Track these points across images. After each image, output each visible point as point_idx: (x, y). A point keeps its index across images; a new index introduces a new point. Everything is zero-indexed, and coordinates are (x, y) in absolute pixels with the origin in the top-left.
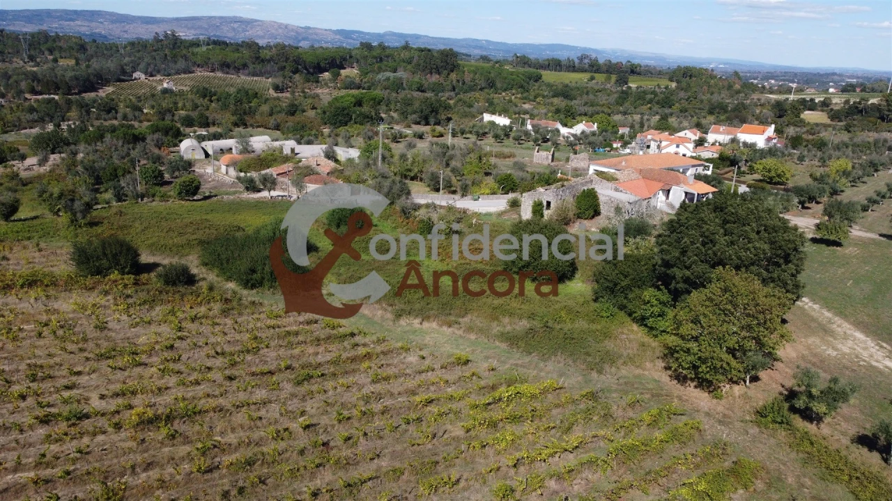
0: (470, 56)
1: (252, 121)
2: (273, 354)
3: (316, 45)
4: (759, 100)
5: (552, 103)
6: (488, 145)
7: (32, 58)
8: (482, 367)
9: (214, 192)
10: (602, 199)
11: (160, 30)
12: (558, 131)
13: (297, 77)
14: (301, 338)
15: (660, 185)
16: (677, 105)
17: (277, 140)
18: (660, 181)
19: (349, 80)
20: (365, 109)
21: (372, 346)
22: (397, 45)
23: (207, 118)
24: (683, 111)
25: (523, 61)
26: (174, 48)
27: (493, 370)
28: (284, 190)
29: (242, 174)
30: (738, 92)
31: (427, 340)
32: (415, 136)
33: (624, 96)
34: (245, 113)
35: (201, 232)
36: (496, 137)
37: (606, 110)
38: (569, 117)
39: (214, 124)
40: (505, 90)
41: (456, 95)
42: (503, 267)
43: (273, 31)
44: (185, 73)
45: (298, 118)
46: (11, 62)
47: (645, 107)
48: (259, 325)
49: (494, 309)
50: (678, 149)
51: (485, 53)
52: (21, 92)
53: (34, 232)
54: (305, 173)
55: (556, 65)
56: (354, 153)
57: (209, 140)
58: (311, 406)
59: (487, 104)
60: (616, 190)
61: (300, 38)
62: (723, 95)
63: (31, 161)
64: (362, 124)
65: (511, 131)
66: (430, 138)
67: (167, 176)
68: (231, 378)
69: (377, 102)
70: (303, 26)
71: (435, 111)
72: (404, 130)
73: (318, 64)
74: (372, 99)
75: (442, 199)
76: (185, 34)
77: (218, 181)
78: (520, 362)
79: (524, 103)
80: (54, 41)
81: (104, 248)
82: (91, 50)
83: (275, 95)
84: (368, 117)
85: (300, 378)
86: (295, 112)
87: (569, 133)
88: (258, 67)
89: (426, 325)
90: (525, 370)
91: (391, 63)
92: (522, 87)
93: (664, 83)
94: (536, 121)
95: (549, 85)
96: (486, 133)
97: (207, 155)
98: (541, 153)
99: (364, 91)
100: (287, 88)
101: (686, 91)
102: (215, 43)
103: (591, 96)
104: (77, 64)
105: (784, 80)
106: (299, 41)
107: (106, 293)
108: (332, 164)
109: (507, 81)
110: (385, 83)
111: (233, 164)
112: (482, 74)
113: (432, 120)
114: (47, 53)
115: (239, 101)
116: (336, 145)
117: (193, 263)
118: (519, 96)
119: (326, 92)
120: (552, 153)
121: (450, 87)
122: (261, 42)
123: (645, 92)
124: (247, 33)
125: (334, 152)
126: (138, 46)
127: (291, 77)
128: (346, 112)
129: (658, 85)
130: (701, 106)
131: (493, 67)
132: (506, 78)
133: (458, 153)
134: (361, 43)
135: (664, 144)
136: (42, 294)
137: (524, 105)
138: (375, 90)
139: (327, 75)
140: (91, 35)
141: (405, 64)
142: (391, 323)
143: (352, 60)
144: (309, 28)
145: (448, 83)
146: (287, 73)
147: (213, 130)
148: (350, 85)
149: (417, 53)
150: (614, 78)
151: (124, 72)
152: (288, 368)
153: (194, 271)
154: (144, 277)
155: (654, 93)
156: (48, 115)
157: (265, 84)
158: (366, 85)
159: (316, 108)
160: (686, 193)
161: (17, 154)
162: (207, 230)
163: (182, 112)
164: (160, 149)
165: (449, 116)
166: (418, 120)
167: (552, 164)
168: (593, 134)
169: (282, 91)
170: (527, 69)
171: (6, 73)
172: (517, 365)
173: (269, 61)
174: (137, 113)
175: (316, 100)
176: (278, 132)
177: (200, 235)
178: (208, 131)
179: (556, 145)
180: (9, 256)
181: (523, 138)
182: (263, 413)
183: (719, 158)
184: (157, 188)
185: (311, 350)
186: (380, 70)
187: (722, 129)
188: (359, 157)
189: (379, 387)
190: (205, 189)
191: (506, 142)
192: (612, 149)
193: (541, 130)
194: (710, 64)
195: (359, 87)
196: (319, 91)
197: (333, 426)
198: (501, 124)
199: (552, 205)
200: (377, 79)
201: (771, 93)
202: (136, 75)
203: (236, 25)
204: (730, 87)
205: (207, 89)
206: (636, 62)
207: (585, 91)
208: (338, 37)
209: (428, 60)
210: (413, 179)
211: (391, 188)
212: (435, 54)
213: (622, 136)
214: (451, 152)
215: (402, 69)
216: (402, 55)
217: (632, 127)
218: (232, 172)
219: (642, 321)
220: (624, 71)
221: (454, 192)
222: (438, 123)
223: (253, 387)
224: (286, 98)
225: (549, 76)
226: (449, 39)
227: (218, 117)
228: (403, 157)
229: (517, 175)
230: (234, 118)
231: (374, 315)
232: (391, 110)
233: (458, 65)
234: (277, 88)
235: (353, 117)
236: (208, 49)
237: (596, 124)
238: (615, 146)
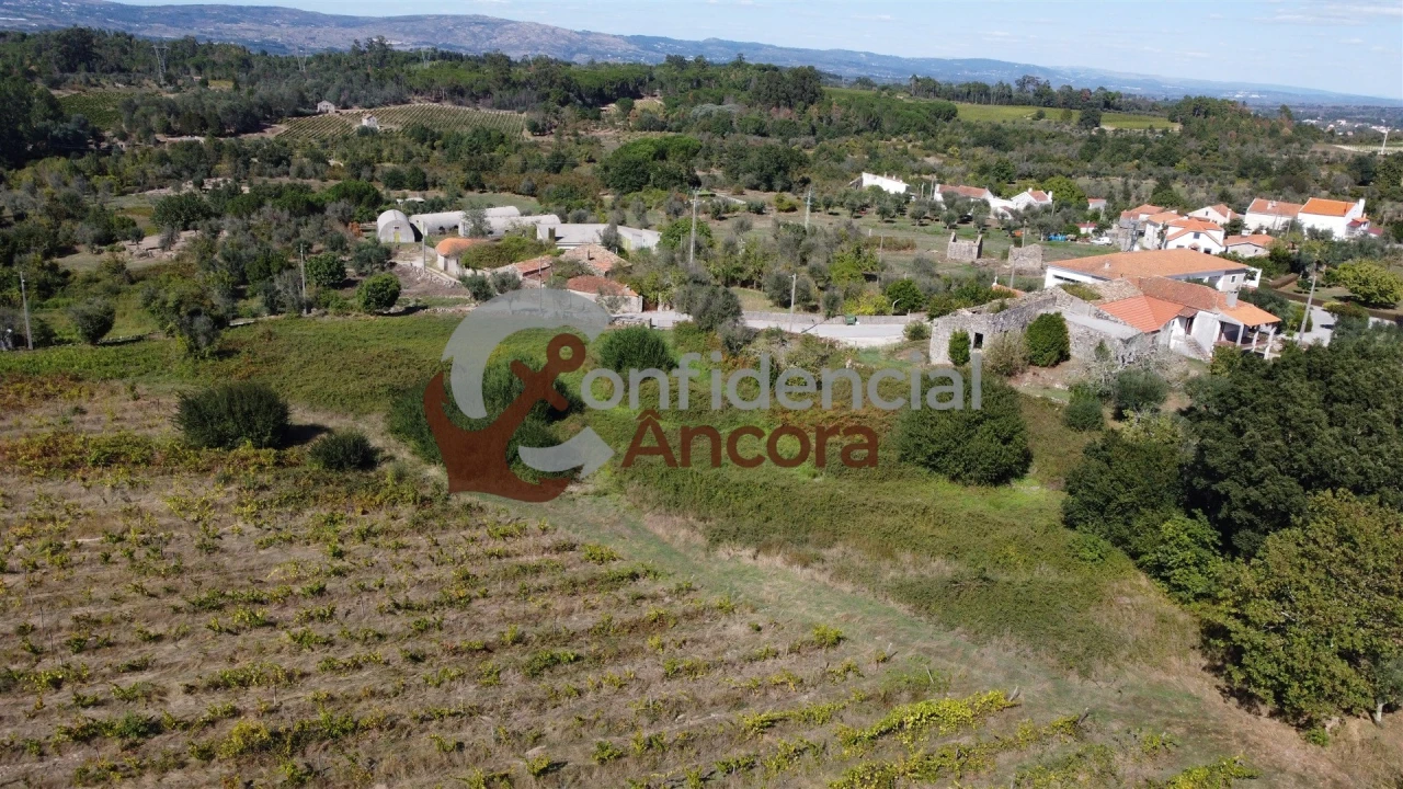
0: (840, 78)
1: (492, 182)
2: (494, 610)
3: (599, 61)
4: (1325, 154)
5: (974, 156)
6: (871, 226)
7: (170, 79)
8: (863, 652)
9: (423, 301)
10: (1073, 331)
11: (362, 36)
12: (987, 204)
13: (566, 110)
14: (543, 580)
15: (1177, 308)
16: (1184, 161)
17: (529, 214)
18: (1175, 302)
19: (646, 115)
20: (671, 164)
21: (667, 600)
22: (725, 59)
23: (424, 176)
24: (1195, 171)
25: (927, 86)
26: (381, 65)
27: (884, 660)
29: (469, 272)
30: (1288, 141)
31: (766, 591)
32: (749, 209)
33: (1094, 145)
34: (483, 168)
35: (394, 372)
36: (883, 212)
37: (1064, 169)
38: (1003, 181)
39: (434, 186)
40: (897, 134)
41: (817, 141)
42: (900, 452)
43: (533, 38)
44: (396, 103)
45: (566, 176)
46: (140, 85)
47: (1128, 164)
48: (474, 550)
49: (886, 534)
50: (1196, 241)
51: (864, 74)
52: (150, 131)
53: (134, 364)
54: (573, 272)
55: (980, 93)
56: (651, 239)
57: (424, 212)
58: (553, 724)
59: (867, 157)
60: (1099, 316)
61: (574, 49)
62: (1262, 146)
63: (151, 241)
64: (664, 188)
65: (907, 202)
66: (774, 214)
67: (351, 271)
68: (416, 659)
69: (691, 152)
70: (579, 30)
71: (783, 168)
72: (732, 199)
73: (600, 90)
74: (682, 149)
75: (794, 322)
76: (399, 43)
77: (431, 282)
78: (933, 645)
79: (928, 156)
80: (205, 53)
81: (231, 401)
82: (258, 67)
83: (532, 139)
84: (675, 177)
85: (537, 664)
86: (561, 167)
87: (1005, 208)
88: (507, 94)
89: (763, 560)
90: (944, 662)
91: (715, 90)
92: (924, 129)
93: (1161, 124)
94: (949, 188)
95: (969, 126)
96: (867, 206)
97: (418, 236)
98: (959, 242)
99: (671, 134)
100: (550, 129)
101: (1199, 137)
102: (444, 56)
103: (1039, 146)
104: (237, 88)
105: (1363, 121)
106: (573, 54)
107: (227, 480)
108: (614, 258)
109: (900, 119)
110: (704, 121)
111: (455, 254)
112: (859, 108)
113: (778, 183)
114: (193, 71)
115: (475, 149)
116: (623, 223)
117: (374, 430)
118: (919, 143)
119: (612, 135)
120: (978, 243)
121: (807, 129)
122: (515, 56)
123: (1128, 140)
124: (494, 41)
125: (618, 237)
126: (329, 61)
128: (640, 168)
129: (1151, 128)
130: (1226, 164)
131: (878, 96)
132: (898, 114)
133: (821, 241)
134: (669, 58)
135: (1171, 231)
136: (124, 479)
137: (927, 159)
138: (687, 131)
139: (612, 108)
140: (261, 44)
141: (736, 91)
142: (702, 555)
143: (652, 84)
144: (588, 33)
145: (805, 121)
146: (552, 104)
147: (432, 194)
148: (650, 124)
149: (756, 74)
150: (1076, 115)
151: (303, 101)
152: (519, 639)
153: (376, 442)
154: (293, 452)
155: (1144, 140)
156: (187, 167)
157: (516, 121)
158: (674, 125)
159: (594, 161)
160: (1223, 324)
161: (131, 229)
162: (404, 370)
163: (387, 165)
164: (347, 225)
165: (806, 175)
166: (756, 182)
167: (979, 261)
168: (1046, 210)
169: (542, 133)
170: (933, 100)
171: (132, 101)
172: (927, 651)
173: (524, 85)
174: (319, 166)
175: (595, 147)
176: (533, 199)
177: (391, 378)
178: (424, 196)
179: (983, 227)
180: (86, 406)
181: (928, 215)
182: (465, 734)
183: (1271, 258)
184: (333, 292)
185: (559, 604)
186: (697, 100)
187: (1270, 205)
188: (658, 245)
189: (677, 689)
190: (408, 296)
191: (899, 221)
192: (1079, 236)
193: (958, 203)
194: (1236, 92)
195: (662, 128)
196: (600, 133)
197: (590, 770)
198: (892, 192)
199: (985, 341)
200: (691, 115)
201: (1346, 142)
202: (322, 106)
203: (477, 29)
204: (1274, 132)
205: (427, 130)
206: (1112, 88)
207: (1029, 136)
208: (633, 47)
209: (773, 85)
210: (745, 284)
211: (709, 303)
212: (786, 75)
213: (1095, 216)
214: (809, 240)
215: (731, 99)
216: (733, 76)
217: (1110, 197)
218: (454, 267)
219: (1158, 570)
220: (1094, 105)
221: (814, 309)
222: (788, 189)
223: (452, 679)
224: (549, 144)
225: (968, 112)
226: (806, 51)
227: (441, 173)
228: (730, 247)
229: (922, 282)
230: (465, 176)
231: (673, 538)
232: (712, 165)
233: (822, 93)
234: (535, 129)
235: (652, 177)
236: (432, 66)
237: (1050, 193)
238: (1083, 230)
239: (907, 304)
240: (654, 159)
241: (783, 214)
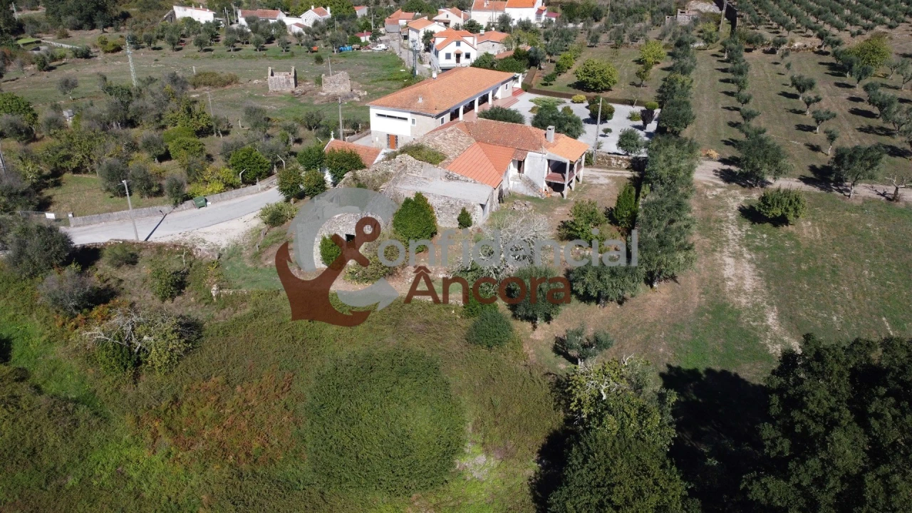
6: (195, 60)
12: (282, 24)
32: (77, 53)
36: (200, 43)
50: (458, 48)
65: (218, 29)
66: (102, 56)
72: (58, 44)
87: (298, 25)
94: (250, 13)
96: (184, 37)
98: (277, 75)
120: (293, 75)
135: (438, 41)
166: (78, 22)
168: (330, 23)
179: (286, 46)
181: (239, 39)
183: (514, 57)
187: (486, 4)
191: (217, 49)
192: (361, 45)
193: (261, 27)
198: (203, 21)
237: (328, 8)
238: (363, 39)
241: (109, 55)
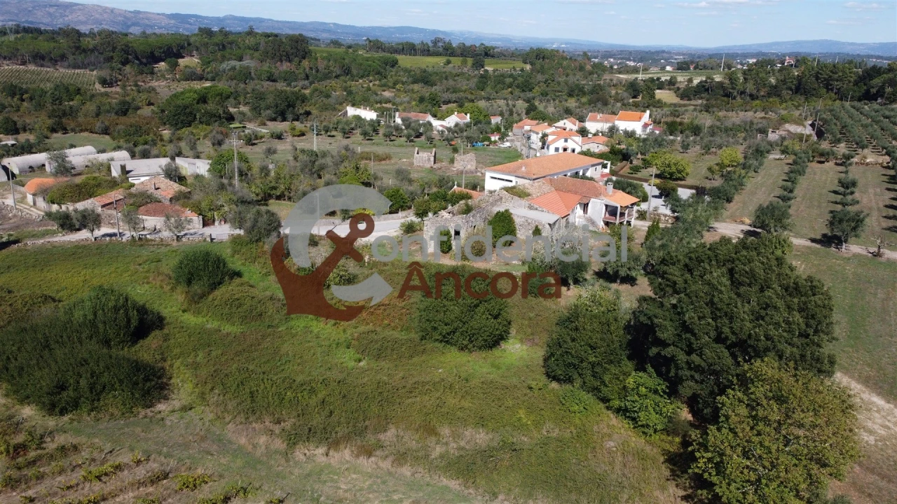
0: (319, 40)
1: (72, 125)
3: (149, 31)
4: (611, 80)
5: (413, 90)
6: (359, 145)
9: (15, 234)
10: (517, 221)
12: (430, 124)
13: (128, 68)
15: (578, 198)
16: (537, 88)
17: (103, 151)
18: (576, 193)
19: (190, 70)
20: (211, 106)
22: (239, 29)
23: (15, 123)
24: (544, 94)
25: (376, 45)
28: (113, 225)
29: (55, 207)
30: (591, 73)
32: (272, 136)
33: (484, 78)
34: (64, 115)
36: (365, 134)
37: (470, 96)
38: (435, 106)
39: (25, 130)
40: (362, 77)
42: (421, 334)
43: (98, 16)
45: (131, 119)
47: (506, 92)
50: (565, 144)
51: (333, 37)
54: (143, 201)
55: (410, 49)
56: (201, 167)
57: (16, 155)
59: (345, 93)
60: (531, 208)
61: (130, 23)
62: (578, 77)
64: (208, 124)
65: (379, 125)
66: (290, 139)
69: (224, 97)
70: (132, 10)
71: (291, 105)
72: (259, 129)
73: (152, 53)
74: (218, 95)
75: (320, 226)
77: (21, 217)
79: (384, 91)
83: (103, 90)
84: (215, 116)
86: (127, 110)
87: (442, 126)
88: (80, 58)
91: (235, 51)
92: (378, 73)
93: (519, 65)
94: (405, 115)
95: (406, 71)
96: (353, 129)
97: (12, 176)
98: (421, 154)
99: (208, 84)
100: (116, 82)
101: (543, 73)
102: (26, 30)
103: (451, 82)
106: (129, 27)
108: (176, 187)
109: (363, 67)
110: (231, 73)
111: (43, 192)
112: (335, 61)
113: (290, 116)
115: (57, 100)
116: (179, 154)
118: (377, 83)
119: (164, 85)
120: (433, 154)
121: (303, 76)
122: (84, 29)
123: (502, 75)
124: (66, 19)
125: (177, 169)
127: (120, 69)
128: (188, 110)
129: (514, 68)
130: (560, 89)
131: (347, 53)
132: (361, 64)
133: (328, 161)
134: (200, 29)
137: (383, 93)
138: (220, 80)
139: (162, 65)
141: (251, 52)
143: (190, 48)
144: (139, 12)
145: (301, 71)
146: (116, 64)
147: (23, 137)
148: (191, 76)
149: (263, 41)
150: (470, 61)
155: (511, 76)
157: (89, 77)
158: (210, 76)
159: (153, 104)
160: (607, 206)
165: (308, 109)
166: (274, 116)
167: (435, 166)
168: (468, 126)
169: (111, 85)
170: (381, 54)
173: (92, 51)
175: (152, 95)
176: (107, 137)
178: (16, 139)
179: (430, 140)
181: (394, 133)
186: (224, 59)
187: (598, 116)
188: (209, 171)
191: (376, 139)
192: (491, 142)
193: (413, 125)
194: (553, 44)
195: (201, 78)
196: (154, 84)
198: (368, 119)
199: (462, 235)
200: (221, 69)
201: (620, 73)
203: (52, 10)
204: (581, 68)
205: (16, 87)
207: (444, 75)
208: (172, 22)
209: (276, 47)
210: (278, 198)
211: (256, 221)
212: (284, 40)
213: (498, 129)
214: (320, 161)
215: (248, 57)
216: (247, 41)
217: (501, 114)
218: (41, 203)
220: (479, 54)
221: (333, 214)
222: (297, 119)
224: (117, 93)
225: (405, 61)
226: (295, 22)
227: (29, 120)
228: (264, 169)
230: (50, 122)
232: (240, 103)
233: (310, 52)
234: (104, 82)
235: (198, 117)
236: (16, 39)
237: (468, 115)
238: (493, 139)
239: (397, 206)
240: (198, 103)
241: (296, 138)
